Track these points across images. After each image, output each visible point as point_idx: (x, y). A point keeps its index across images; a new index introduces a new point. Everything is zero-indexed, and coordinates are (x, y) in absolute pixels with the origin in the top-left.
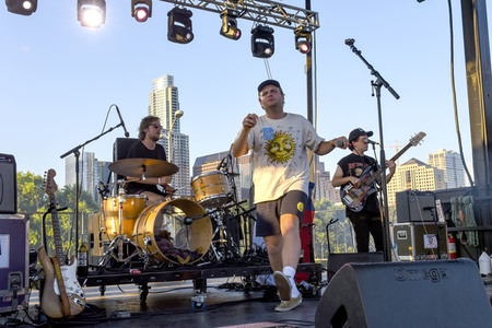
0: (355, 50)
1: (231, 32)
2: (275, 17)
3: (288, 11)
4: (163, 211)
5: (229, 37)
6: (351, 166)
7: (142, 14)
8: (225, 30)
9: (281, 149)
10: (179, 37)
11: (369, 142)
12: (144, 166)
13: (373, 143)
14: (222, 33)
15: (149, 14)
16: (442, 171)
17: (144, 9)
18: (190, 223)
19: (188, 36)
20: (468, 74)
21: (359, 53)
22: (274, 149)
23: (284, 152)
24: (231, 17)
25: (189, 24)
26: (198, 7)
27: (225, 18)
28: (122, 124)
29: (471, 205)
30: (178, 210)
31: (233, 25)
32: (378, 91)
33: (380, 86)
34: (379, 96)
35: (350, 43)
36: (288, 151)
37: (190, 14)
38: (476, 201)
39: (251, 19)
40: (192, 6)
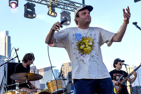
1: (53, 14)
2: (70, 7)
5: (52, 16)
6: (114, 75)
7: (13, 5)
8: (50, 13)
10: (29, 16)
14: (48, 14)
15: (17, 5)
17: (15, 3)
19: (34, 15)
22: (82, 47)
23: (89, 48)
24: (53, 7)
25: (34, 10)
26: (37, 2)
27: (50, 8)
31: (53, 11)
37: (35, 5)
39: (61, 8)
40: (35, 2)
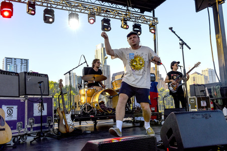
0: (173, 31)
1: (125, 27)
2: (141, 20)
3: (146, 18)
4: (102, 94)
5: (124, 28)
6: (172, 75)
7: (92, 21)
8: (123, 26)
9: (138, 64)
10: (106, 29)
11: (179, 66)
12: (94, 77)
13: (180, 67)
14: (122, 27)
15: (95, 21)
16: (207, 77)
17: (93, 19)
18: (112, 98)
19: (109, 29)
20: (217, 39)
21: (174, 32)
22: (134, 64)
23: (139, 66)
24: (125, 21)
25: (109, 24)
26: (112, 18)
27: (123, 21)
28: (86, 62)
29: (219, 89)
30: (107, 93)
31: (126, 24)
32: (182, 47)
33: (183, 45)
34: (182, 48)
35: (171, 29)
36: (141, 65)
37: (110, 20)
38: (221, 88)
39: (133, 21)
40: (110, 17)
